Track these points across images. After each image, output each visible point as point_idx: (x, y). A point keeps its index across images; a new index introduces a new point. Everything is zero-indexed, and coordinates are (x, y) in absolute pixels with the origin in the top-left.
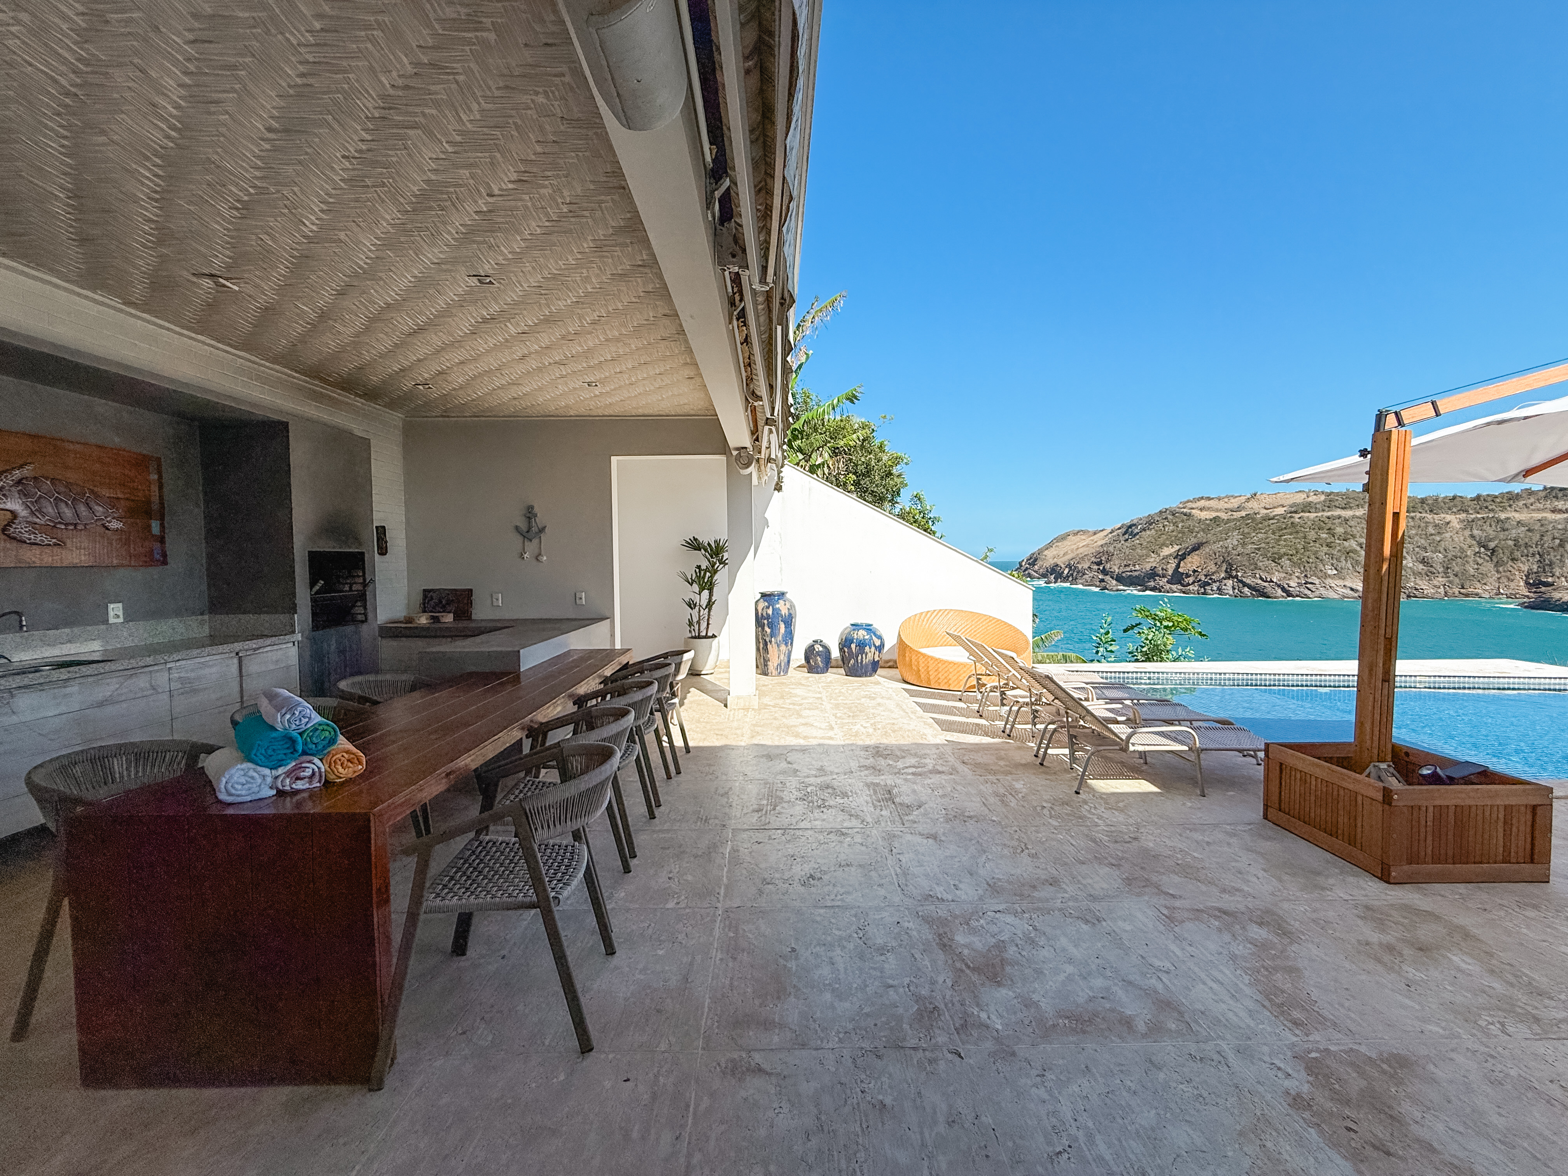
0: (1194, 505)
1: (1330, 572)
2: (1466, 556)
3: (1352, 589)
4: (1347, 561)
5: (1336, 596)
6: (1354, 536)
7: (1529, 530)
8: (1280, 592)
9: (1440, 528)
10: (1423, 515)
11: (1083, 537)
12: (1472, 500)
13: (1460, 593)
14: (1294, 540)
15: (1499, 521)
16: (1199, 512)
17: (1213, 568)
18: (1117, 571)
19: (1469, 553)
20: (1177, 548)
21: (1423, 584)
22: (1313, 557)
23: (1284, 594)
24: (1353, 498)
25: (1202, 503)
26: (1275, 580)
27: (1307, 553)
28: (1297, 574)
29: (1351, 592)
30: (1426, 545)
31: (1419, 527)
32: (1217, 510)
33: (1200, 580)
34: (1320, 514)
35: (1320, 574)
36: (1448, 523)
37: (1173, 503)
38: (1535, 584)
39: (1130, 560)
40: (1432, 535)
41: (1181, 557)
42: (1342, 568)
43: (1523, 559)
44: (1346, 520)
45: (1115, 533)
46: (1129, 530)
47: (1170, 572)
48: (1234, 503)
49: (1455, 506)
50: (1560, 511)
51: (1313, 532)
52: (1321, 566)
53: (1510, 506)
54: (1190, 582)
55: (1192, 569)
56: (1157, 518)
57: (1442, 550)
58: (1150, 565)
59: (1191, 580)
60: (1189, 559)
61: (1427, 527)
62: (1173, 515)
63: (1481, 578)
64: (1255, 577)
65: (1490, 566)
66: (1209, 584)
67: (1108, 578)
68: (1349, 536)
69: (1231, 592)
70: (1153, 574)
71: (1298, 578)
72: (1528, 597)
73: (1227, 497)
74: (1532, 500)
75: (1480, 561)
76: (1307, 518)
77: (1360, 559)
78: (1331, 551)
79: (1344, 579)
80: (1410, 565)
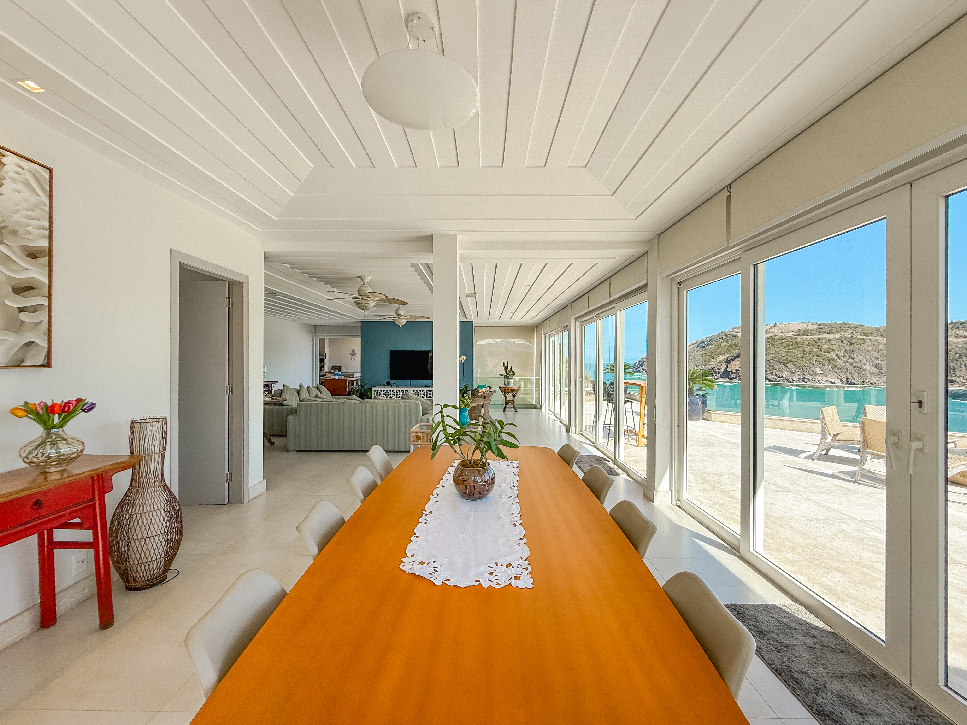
1: (818, 372)
3: (831, 382)
6: (833, 350)
10: (877, 338)
14: (797, 353)
20: (727, 356)
22: (808, 363)
24: (835, 327)
26: (785, 377)
27: (804, 360)
28: (798, 373)
30: (878, 356)
31: (874, 345)
33: (740, 376)
34: (813, 337)
35: (812, 373)
37: (726, 329)
39: (699, 363)
40: (882, 350)
41: (729, 361)
42: (825, 370)
44: (829, 340)
45: (692, 347)
46: (700, 345)
47: (722, 371)
50: (960, 337)
51: (808, 348)
52: (813, 368)
54: (734, 377)
55: (735, 369)
56: (716, 338)
58: (711, 366)
59: (734, 375)
60: (733, 363)
61: (879, 345)
62: (726, 336)
64: (772, 374)
68: (831, 350)
70: (712, 372)
71: (799, 375)
76: (806, 339)
77: (837, 364)
78: (819, 359)
79: (826, 376)
80: (868, 368)
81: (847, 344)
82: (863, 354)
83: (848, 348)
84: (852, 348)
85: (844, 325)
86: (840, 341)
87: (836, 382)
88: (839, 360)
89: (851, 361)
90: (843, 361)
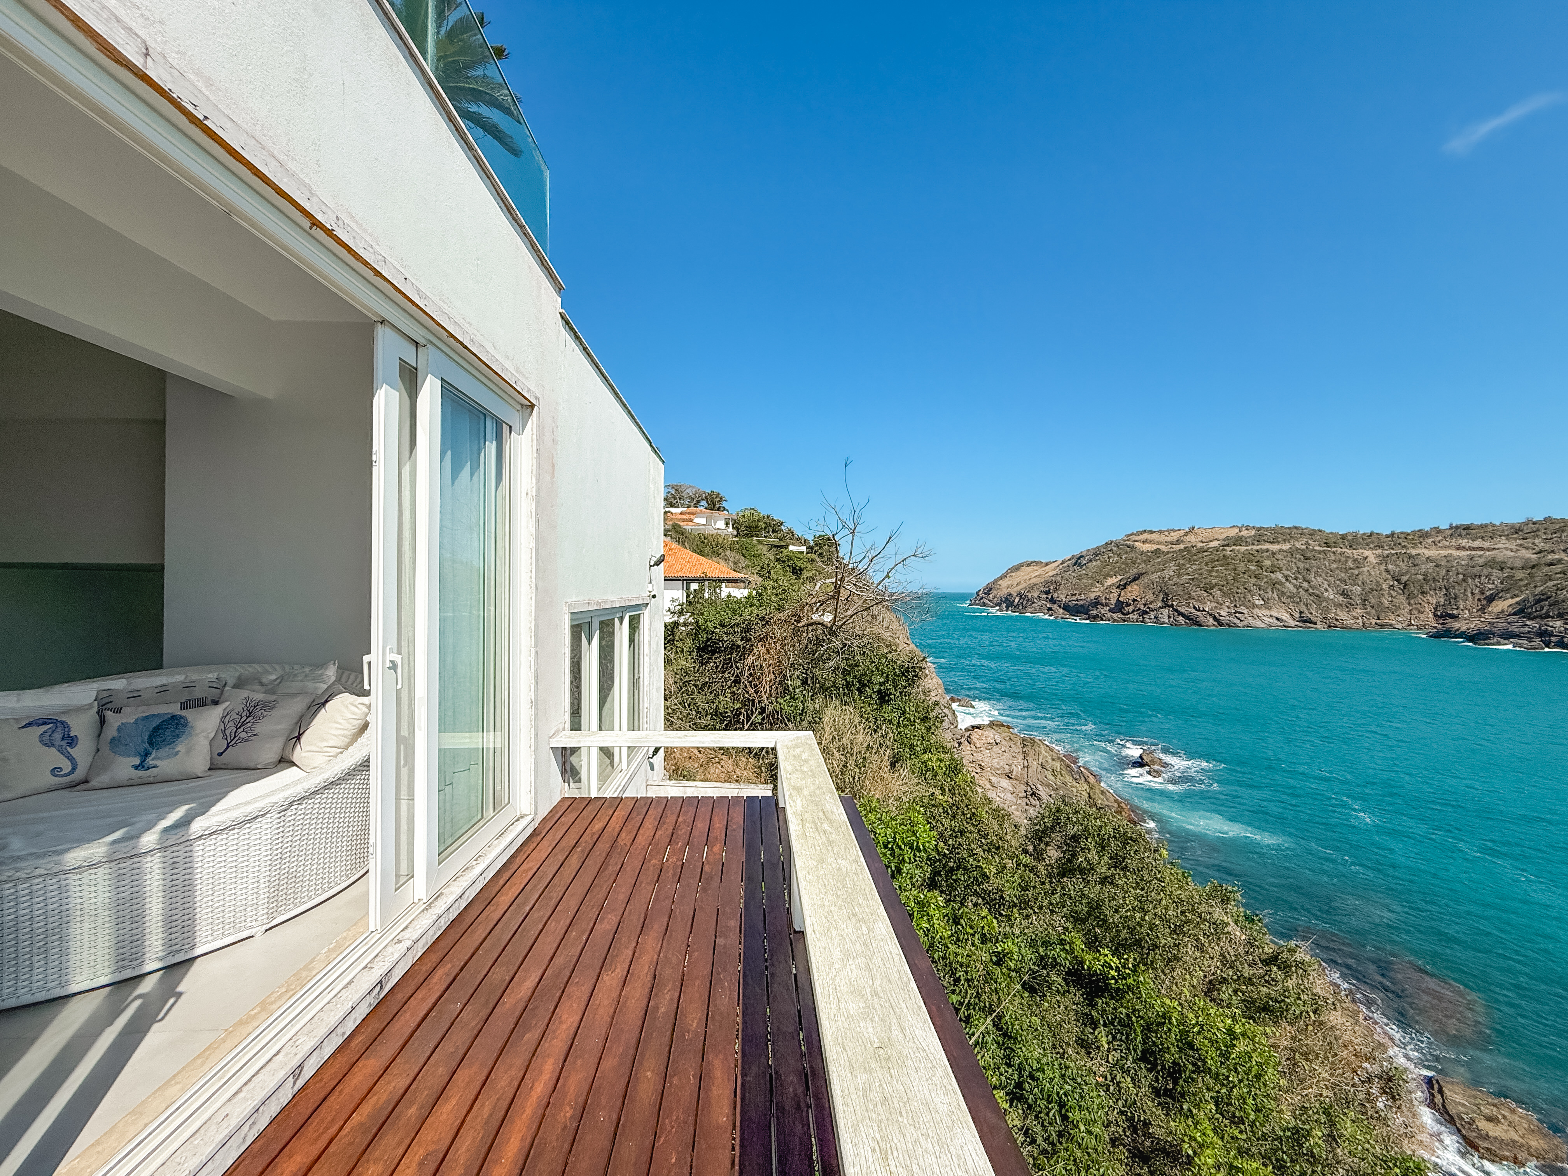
0: (1137, 538)
1: (1257, 602)
2: (1382, 589)
3: (1278, 619)
4: (1273, 592)
5: (1263, 625)
6: (1280, 569)
7: (1437, 566)
8: (1211, 620)
9: (1359, 563)
10: (1344, 550)
11: (1036, 568)
12: (1388, 537)
13: (1376, 624)
14: (1225, 572)
15: (1410, 557)
16: (1141, 545)
17: (1150, 597)
18: (1064, 600)
19: (1384, 586)
20: (1119, 578)
21: (1342, 615)
22: (1242, 588)
23: (1216, 623)
24: (1281, 533)
25: (1145, 536)
26: (1207, 610)
27: (1236, 584)
28: (1227, 604)
29: (1276, 622)
30: (1346, 578)
31: (1340, 561)
32: (1158, 543)
33: (1139, 609)
34: (1249, 548)
35: (1248, 604)
36: (1366, 558)
37: (1118, 536)
38: (1443, 616)
39: (1076, 589)
40: (1351, 569)
41: (1122, 587)
42: (1268, 599)
43: (1431, 592)
44: (1274, 553)
45: (1066, 565)
46: (1078, 561)
47: (1112, 601)
48: (1174, 536)
49: (1373, 542)
50: (1464, 548)
51: (1242, 564)
52: (1249, 596)
53: (1420, 543)
54: (1130, 611)
55: (1131, 598)
56: (1102, 550)
57: (1360, 583)
58: (1095, 594)
59: (1131, 608)
60: (1129, 588)
61: (1346, 561)
62: (1118, 547)
63: (1395, 609)
64: (1189, 606)
65: (1402, 599)
66: (1147, 613)
67: (1055, 607)
68: (1276, 569)
69: (1167, 621)
70: (1096, 603)
71: (1228, 607)
72: (1435, 628)
73: (1168, 530)
74: (1440, 538)
75: (1394, 594)
76: (1239, 551)
77: (1285, 590)
78: (1259, 582)
79: (1270, 609)
80: (1332, 597)
81: (1300, 560)
82: (1323, 574)
83: (1301, 565)
84: (1307, 566)
85: (1295, 530)
86: (1289, 555)
87: (1284, 618)
88: (1288, 584)
89: (1305, 585)
90: (1295, 586)
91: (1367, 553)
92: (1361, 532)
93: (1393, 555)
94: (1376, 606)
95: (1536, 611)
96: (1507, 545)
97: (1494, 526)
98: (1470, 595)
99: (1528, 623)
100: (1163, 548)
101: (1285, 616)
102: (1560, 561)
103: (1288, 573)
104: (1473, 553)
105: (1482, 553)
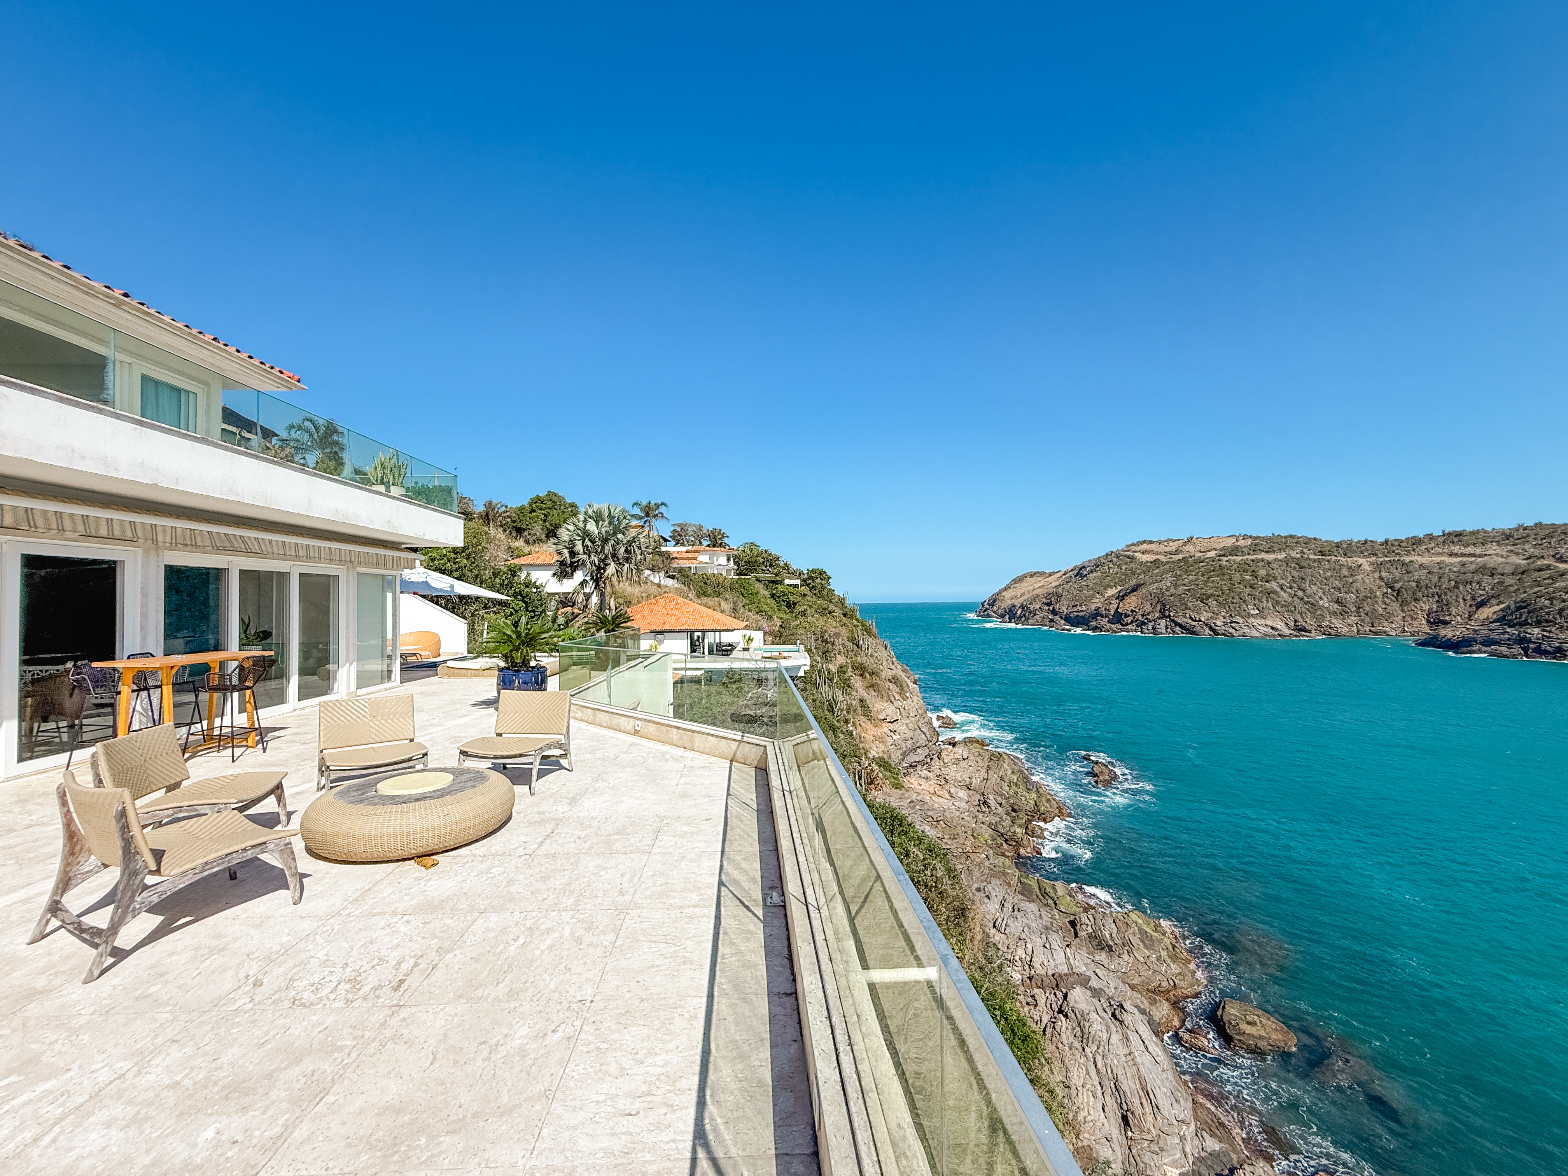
0: (1137, 549)
1: (1252, 612)
2: (1375, 597)
3: (1272, 628)
4: (1268, 602)
5: (1258, 635)
6: (1275, 578)
7: (1429, 573)
8: (1207, 630)
9: (1353, 570)
10: (1338, 558)
11: (1039, 579)
12: (1382, 544)
13: (1370, 631)
14: (1220, 582)
15: (1404, 564)
16: (1141, 555)
17: (1148, 608)
18: (1066, 611)
19: (1378, 593)
20: (1119, 588)
21: (1337, 623)
22: (1237, 598)
23: (1211, 633)
24: (1277, 542)
25: (1144, 547)
26: (1203, 620)
27: (1232, 594)
28: (1223, 614)
29: (1271, 631)
30: (1341, 586)
31: (1334, 569)
32: (1158, 553)
33: (1138, 620)
34: (1245, 558)
35: (1244, 614)
36: (1360, 566)
38: (1437, 622)
39: (1077, 601)
40: (1345, 577)
41: (1121, 598)
42: (1263, 608)
43: (1424, 599)
44: (1269, 563)
45: (1068, 575)
46: (1080, 572)
47: (1112, 613)
48: (1173, 547)
49: (1367, 550)
50: (1456, 555)
51: (1238, 575)
52: (1245, 606)
53: (1414, 550)
54: (1129, 622)
55: (1130, 609)
56: (1103, 561)
57: (1354, 591)
58: (1095, 605)
59: (1129, 619)
60: (1127, 600)
61: (1341, 569)
62: (1118, 557)
63: (1389, 617)
64: (1185, 617)
65: (1396, 606)
66: (1145, 624)
67: (1057, 618)
68: (1271, 578)
69: (1164, 631)
70: (1097, 614)
71: (1224, 617)
72: (1428, 634)
73: (1167, 540)
74: (1433, 545)
75: (1388, 601)
76: (1234, 561)
77: (1280, 599)
78: (1254, 592)
79: (1265, 618)
80: (1326, 605)
81: (1294, 569)
82: (1318, 583)
83: (1296, 574)
84: (1302, 574)
85: (1290, 539)
86: (1284, 564)
87: (1279, 627)
88: (1282, 593)
89: (1300, 593)
90: (1290, 594)
91: (1361, 561)
92: (1355, 540)
93: (1387, 562)
94: (1370, 614)
95: (1516, 618)
96: (1498, 551)
97: (1485, 532)
98: (1461, 601)
99: (1508, 630)
100: (1162, 558)
101: (1280, 625)
102: (1548, 567)
103: (1283, 582)
104: (1465, 559)
105: (1473, 559)
